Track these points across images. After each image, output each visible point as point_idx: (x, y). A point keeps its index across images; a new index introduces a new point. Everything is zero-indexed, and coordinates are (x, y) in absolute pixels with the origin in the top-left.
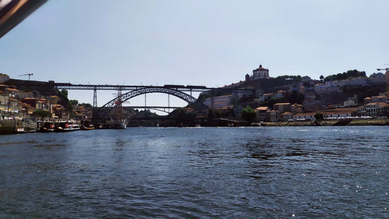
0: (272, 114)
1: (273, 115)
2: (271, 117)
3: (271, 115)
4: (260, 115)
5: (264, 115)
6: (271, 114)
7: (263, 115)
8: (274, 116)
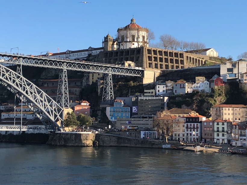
0: (218, 128)
1: (221, 129)
2: (216, 134)
3: (216, 129)
4: (187, 128)
5: (197, 128)
6: (216, 126)
7: (194, 128)
8: (223, 131)
